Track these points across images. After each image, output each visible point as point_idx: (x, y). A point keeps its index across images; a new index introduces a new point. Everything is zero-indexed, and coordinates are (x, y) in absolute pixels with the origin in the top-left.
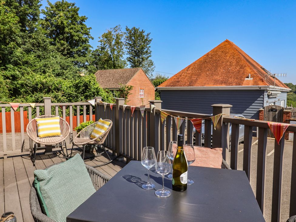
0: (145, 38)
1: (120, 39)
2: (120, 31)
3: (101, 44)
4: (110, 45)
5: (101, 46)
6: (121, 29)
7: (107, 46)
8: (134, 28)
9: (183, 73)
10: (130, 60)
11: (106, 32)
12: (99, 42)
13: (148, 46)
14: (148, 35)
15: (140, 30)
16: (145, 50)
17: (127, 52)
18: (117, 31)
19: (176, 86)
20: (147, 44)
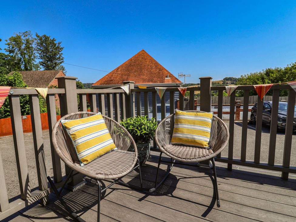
0: (57, 46)
1: (31, 44)
2: (31, 37)
3: (9, 47)
4: (20, 49)
5: (8, 49)
6: (32, 35)
7: (17, 50)
8: (45, 36)
9: (113, 73)
10: (42, 64)
11: (15, 36)
12: (6, 44)
13: (60, 53)
14: (59, 44)
15: (51, 38)
16: (58, 57)
17: (39, 56)
18: (27, 36)
19: (110, 84)
20: (59, 51)
